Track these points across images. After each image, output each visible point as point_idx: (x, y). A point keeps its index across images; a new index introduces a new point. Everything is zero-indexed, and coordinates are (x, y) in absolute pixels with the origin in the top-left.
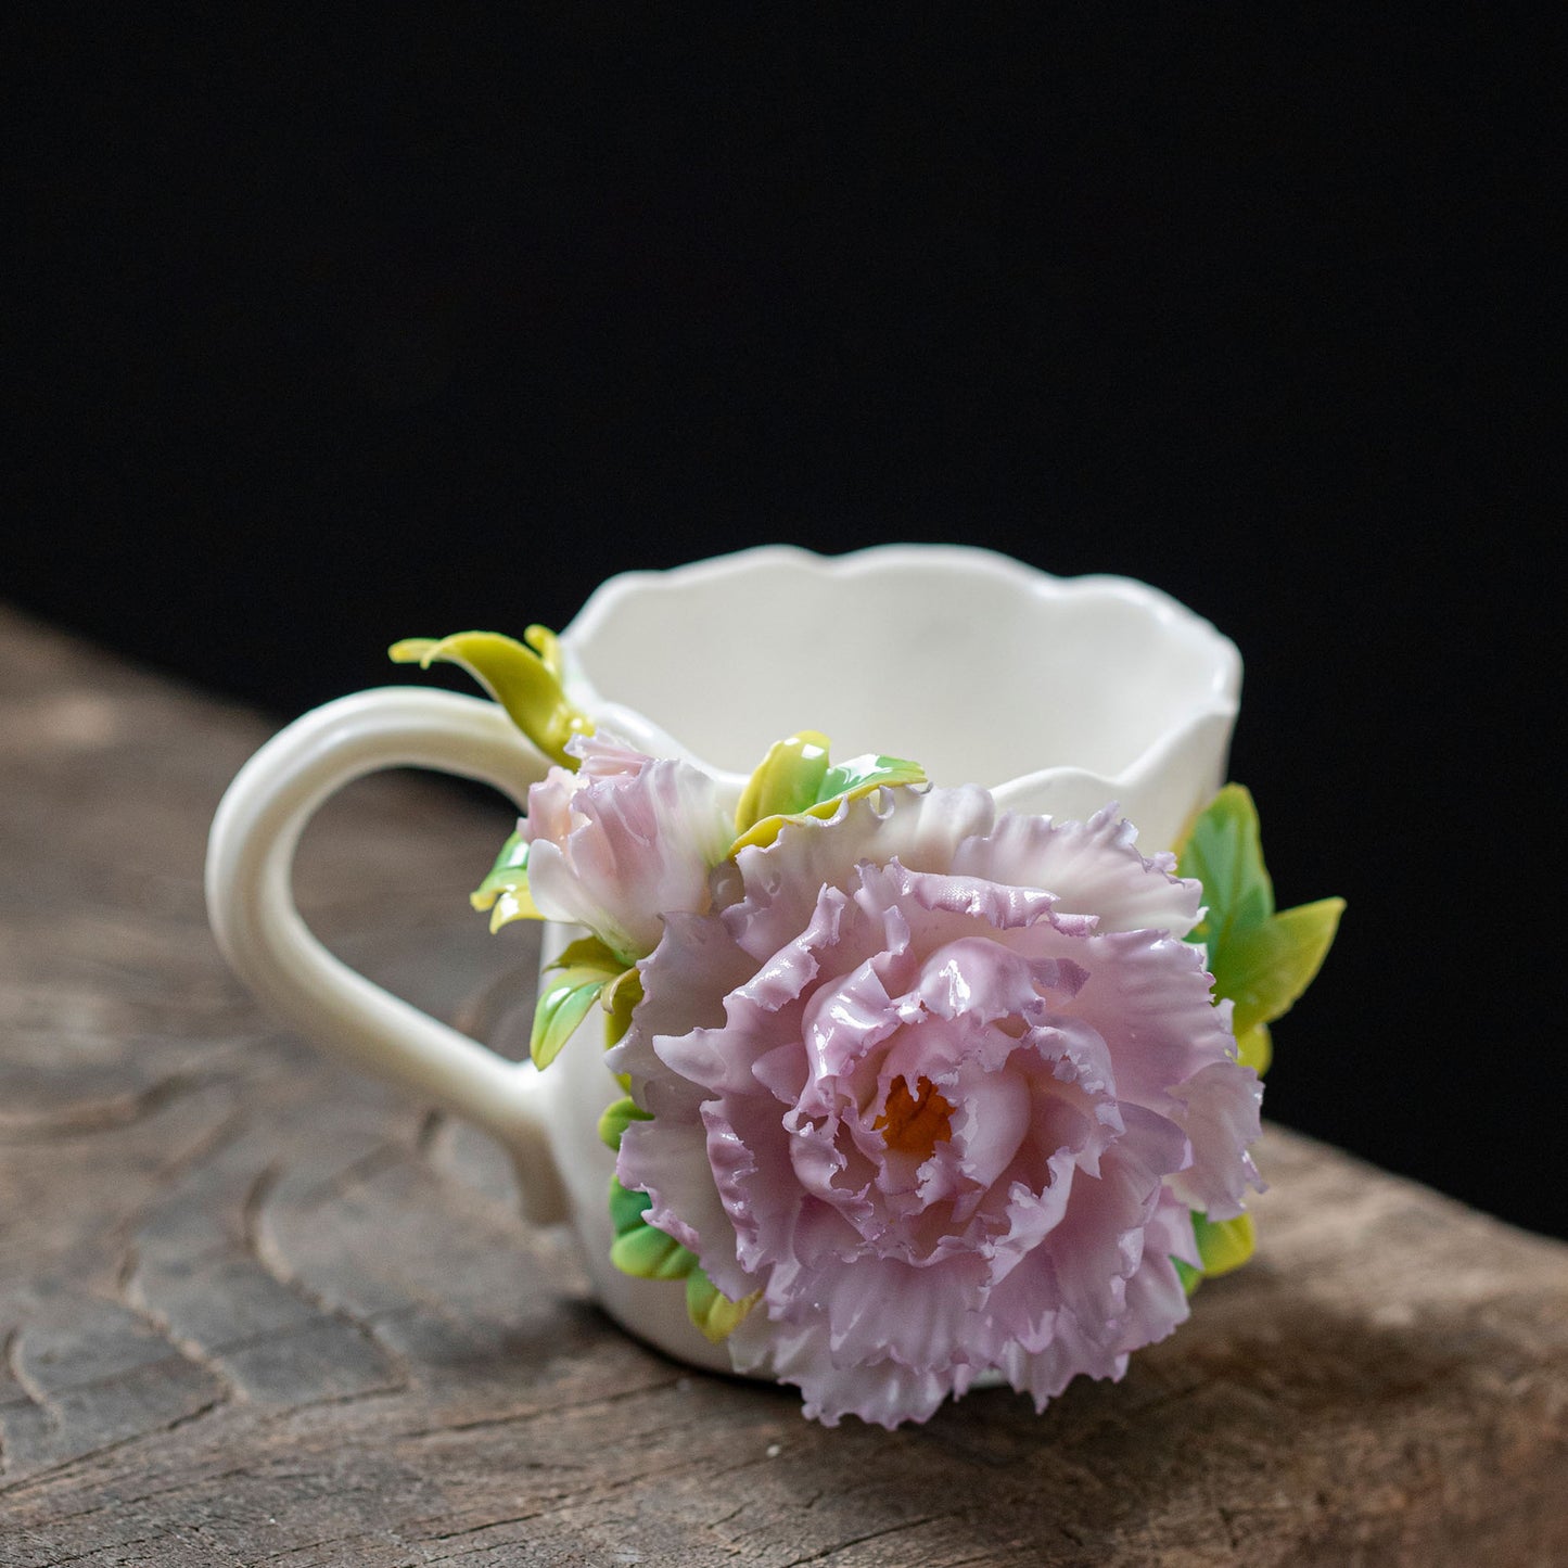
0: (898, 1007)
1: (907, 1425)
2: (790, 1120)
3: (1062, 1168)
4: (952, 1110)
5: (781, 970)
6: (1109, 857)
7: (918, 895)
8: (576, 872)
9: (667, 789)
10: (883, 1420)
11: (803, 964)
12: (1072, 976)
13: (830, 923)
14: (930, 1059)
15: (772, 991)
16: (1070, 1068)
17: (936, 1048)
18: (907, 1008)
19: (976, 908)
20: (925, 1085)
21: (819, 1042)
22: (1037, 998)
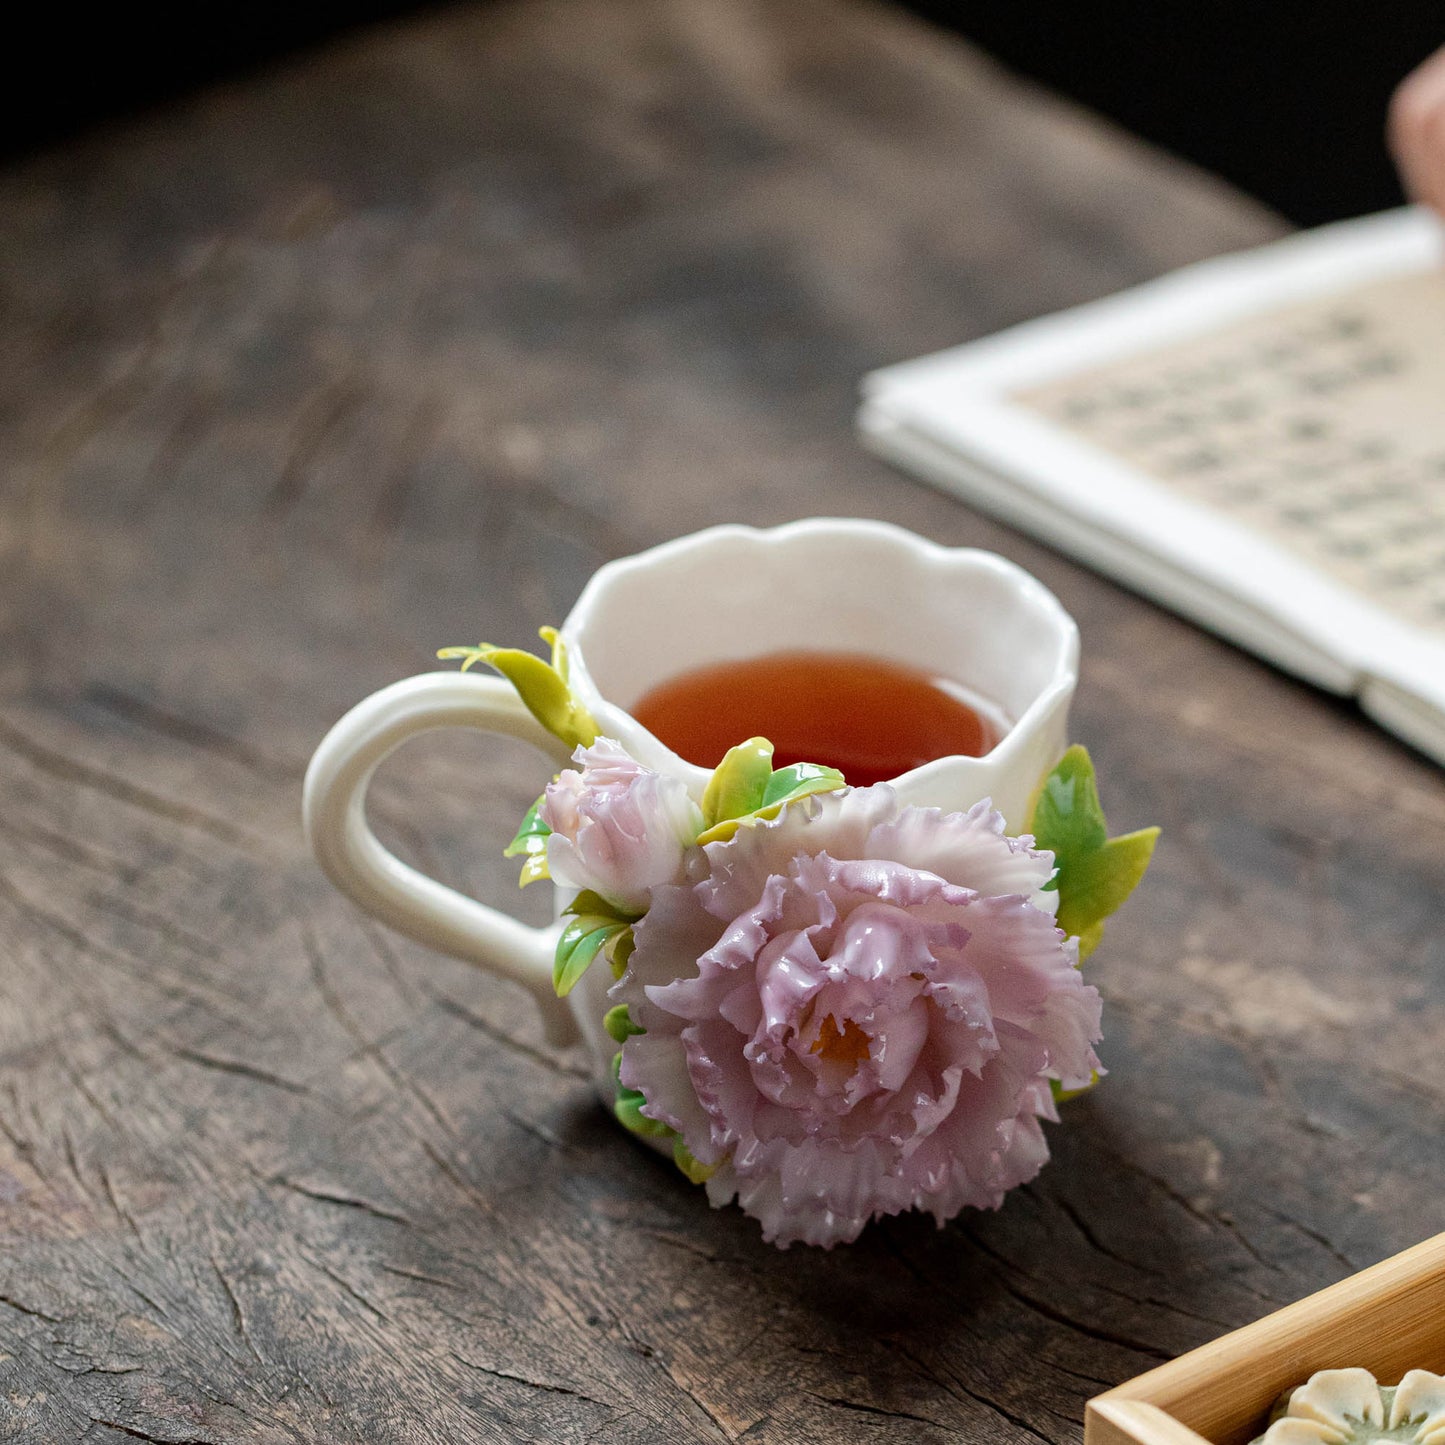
0: (827, 969)
1: (840, 1246)
2: (748, 1049)
3: (952, 1079)
4: (869, 1040)
5: (737, 937)
6: (985, 836)
7: (842, 880)
8: (583, 860)
9: (650, 796)
10: (823, 1243)
11: (754, 933)
12: (959, 936)
13: (775, 903)
14: (854, 1006)
15: (733, 954)
16: (959, 1012)
17: (858, 996)
18: (835, 968)
19: (885, 893)
20: (848, 1023)
21: (769, 994)
22: (933, 960)
